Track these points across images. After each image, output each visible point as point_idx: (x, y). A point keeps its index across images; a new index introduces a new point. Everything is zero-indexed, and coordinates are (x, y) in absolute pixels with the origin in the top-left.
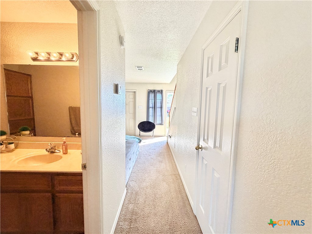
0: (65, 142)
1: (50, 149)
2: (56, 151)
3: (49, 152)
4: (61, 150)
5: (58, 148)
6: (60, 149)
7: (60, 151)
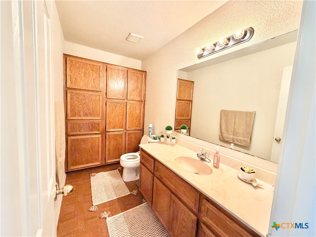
0: (217, 153)
1: (201, 156)
2: (206, 159)
3: (200, 158)
4: (212, 160)
5: (209, 156)
6: (211, 158)
7: (210, 160)
